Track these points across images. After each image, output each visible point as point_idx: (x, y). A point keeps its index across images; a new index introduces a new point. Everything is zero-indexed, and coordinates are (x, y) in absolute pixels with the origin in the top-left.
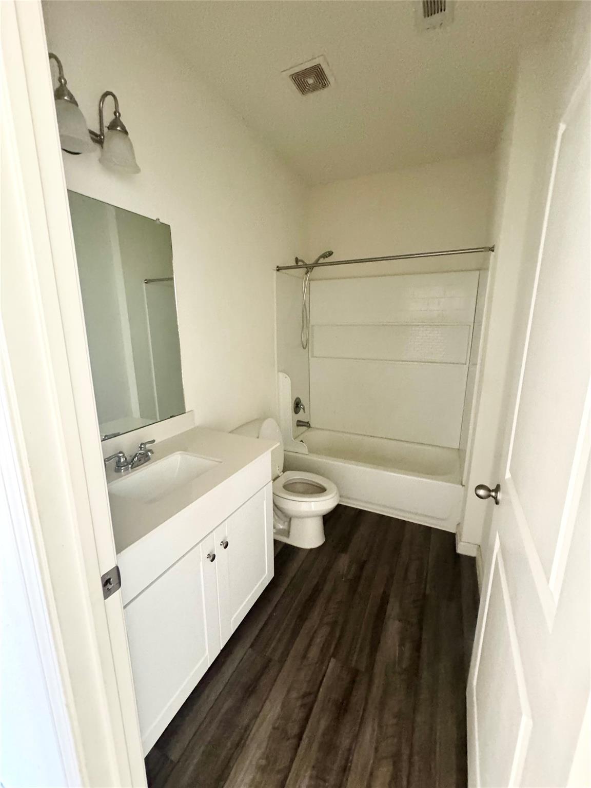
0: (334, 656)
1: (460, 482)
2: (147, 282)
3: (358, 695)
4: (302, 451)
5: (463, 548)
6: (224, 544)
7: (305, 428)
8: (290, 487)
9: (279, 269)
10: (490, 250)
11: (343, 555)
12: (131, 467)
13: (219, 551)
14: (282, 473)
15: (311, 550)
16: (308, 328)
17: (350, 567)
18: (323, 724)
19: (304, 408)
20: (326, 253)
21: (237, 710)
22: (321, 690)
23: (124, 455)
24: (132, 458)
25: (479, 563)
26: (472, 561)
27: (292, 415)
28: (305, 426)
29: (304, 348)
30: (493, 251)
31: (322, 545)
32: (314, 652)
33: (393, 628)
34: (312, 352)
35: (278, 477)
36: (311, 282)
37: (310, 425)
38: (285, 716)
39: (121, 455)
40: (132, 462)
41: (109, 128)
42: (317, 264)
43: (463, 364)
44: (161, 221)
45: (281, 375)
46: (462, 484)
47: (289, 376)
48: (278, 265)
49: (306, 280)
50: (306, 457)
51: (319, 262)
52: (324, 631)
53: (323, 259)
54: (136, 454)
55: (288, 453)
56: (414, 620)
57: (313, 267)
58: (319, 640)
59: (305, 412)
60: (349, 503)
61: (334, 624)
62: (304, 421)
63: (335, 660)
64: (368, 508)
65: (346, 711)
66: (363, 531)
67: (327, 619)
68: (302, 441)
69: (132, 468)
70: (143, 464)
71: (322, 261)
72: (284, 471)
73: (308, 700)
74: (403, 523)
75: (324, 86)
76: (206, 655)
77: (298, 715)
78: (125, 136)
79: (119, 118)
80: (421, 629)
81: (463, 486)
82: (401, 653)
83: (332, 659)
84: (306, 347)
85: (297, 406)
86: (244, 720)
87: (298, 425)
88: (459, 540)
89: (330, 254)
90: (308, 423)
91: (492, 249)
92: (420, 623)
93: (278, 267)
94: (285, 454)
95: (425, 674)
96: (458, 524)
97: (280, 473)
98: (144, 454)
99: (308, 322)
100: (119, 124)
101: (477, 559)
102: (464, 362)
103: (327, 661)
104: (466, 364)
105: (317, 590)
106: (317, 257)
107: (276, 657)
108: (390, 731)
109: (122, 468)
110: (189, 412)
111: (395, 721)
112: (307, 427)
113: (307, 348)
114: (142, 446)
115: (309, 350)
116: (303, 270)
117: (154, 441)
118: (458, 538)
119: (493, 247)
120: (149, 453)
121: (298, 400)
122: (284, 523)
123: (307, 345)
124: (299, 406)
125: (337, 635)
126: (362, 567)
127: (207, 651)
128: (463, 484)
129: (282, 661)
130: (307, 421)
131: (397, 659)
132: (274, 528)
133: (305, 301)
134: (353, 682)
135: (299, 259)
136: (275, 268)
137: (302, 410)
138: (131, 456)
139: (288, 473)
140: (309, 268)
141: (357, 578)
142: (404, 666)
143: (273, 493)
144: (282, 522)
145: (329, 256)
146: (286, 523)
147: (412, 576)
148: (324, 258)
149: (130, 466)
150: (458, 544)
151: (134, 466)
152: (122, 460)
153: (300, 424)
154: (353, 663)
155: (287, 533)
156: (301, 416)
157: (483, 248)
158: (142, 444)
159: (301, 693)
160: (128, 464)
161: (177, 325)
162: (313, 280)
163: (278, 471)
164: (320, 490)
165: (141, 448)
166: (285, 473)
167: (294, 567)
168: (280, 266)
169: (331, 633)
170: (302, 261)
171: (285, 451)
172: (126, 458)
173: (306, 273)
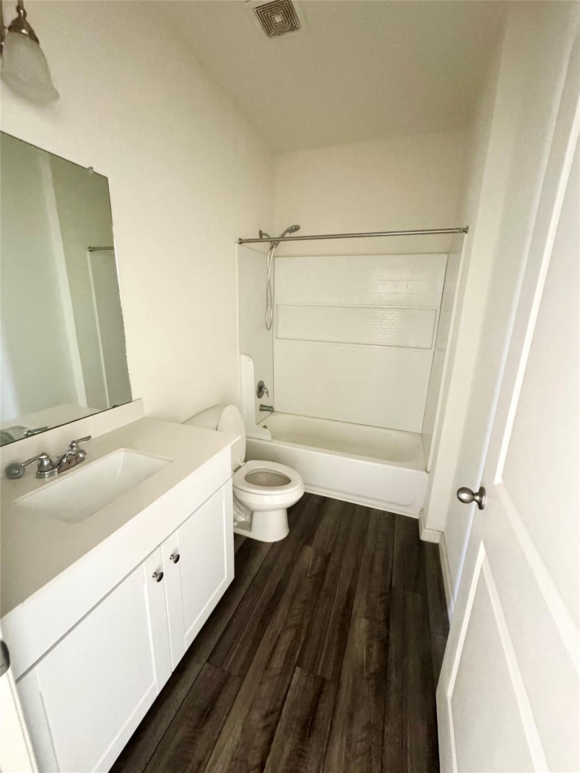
0: (298, 664)
1: (424, 469)
2: (91, 250)
3: (324, 708)
4: (265, 439)
5: (426, 535)
6: (174, 557)
7: (269, 412)
8: (252, 479)
9: (241, 242)
10: (464, 231)
11: (308, 547)
12: (59, 470)
13: (169, 568)
14: (244, 463)
15: (275, 543)
16: (272, 307)
17: (315, 560)
18: (287, 749)
19: (267, 393)
20: (292, 227)
21: (191, 741)
22: (285, 705)
23: (48, 457)
24: (60, 459)
25: (443, 550)
26: (435, 547)
27: (255, 399)
28: (268, 410)
29: (269, 330)
30: (466, 232)
31: (286, 538)
32: (278, 662)
33: (360, 626)
34: (276, 334)
35: (240, 467)
36: (276, 258)
37: (273, 409)
38: (245, 745)
39: (43, 457)
40: (59, 464)
41: (9, 29)
42: (283, 238)
43: (428, 349)
44: (95, 170)
45: (244, 358)
46: (426, 471)
47: (252, 359)
48: (240, 237)
49: (270, 256)
50: (270, 443)
51: (286, 236)
52: (288, 636)
53: (288, 233)
54: (65, 455)
55: (250, 440)
56: (382, 617)
57: (279, 241)
58: (283, 647)
59: (268, 396)
60: (313, 491)
61: (298, 627)
62: (268, 405)
63: (300, 668)
64: (334, 496)
65: (312, 729)
66: (328, 521)
67: (292, 621)
68: (265, 427)
69: (59, 472)
70: (74, 466)
71: (288, 235)
72: (246, 461)
73: (271, 719)
74: (367, 511)
75: (294, 28)
76: (154, 683)
77: (259, 740)
78: (35, 43)
79: (25, 19)
80: (388, 626)
81: (428, 472)
82: (369, 655)
83: (298, 669)
84: (270, 328)
85: (261, 390)
86: (198, 753)
87: (261, 410)
88: (423, 527)
89: (297, 228)
90: (272, 407)
91: (465, 231)
92: (387, 620)
93: (240, 239)
94: (247, 441)
95: (393, 677)
96: (422, 510)
97: (242, 462)
98: (74, 455)
99: (272, 300)
100: (25, 25)
101: (440, 546)
102: (430, 347)
103: (291, 671)
104: (431, 349)
105: (280, 589)
106: (282, 232)
107: (236, 672)
108: (360, 747)
109: (46, 473)
110: (135, 400)
111: (364, 735)
112: (271, 411)
113: (271, 330)
114: (74, 444)
115: (273, 332)
116: (268, 245)
117: (89, 437)
118: (421, 524)
119: (467, 228)
120: (80, 454)
121: (261, 384)
122: (246, 516)
123: (271, 326)
124: (262, 389)
125: (303, 639)
126: (327, 559)
127: (155, 680)
128: (428, 470)
129: (243, 677)
130: (271, 406)
131: (365, 665)
132: (235, 521)
133: (269, 281)
134: (319, 693)
135: (263, 232)
136: (237, 241)
137: (265, 394)
138: (57, 457)
139: (249, 462)
140: (275, 242)
141: (322, 573)
142: (372, 671)
143: (233, 486)
144: (244, 515)
145: (296, 231)
146: (248, 516)
147: (378, 568)
148: (290, 232)
149: (56, 470)
150: (422, 532)
151: (61, 470)
152: (46, 463)
153: (263, 408)
154: (319, 673)
155: (249, 526)
156: (265, 400)
157: (457, 229)
158: (73, 442)
159: (264, 713)
160: (54, 467)
161: (120, 300)
162: (277, 257)
163: (240, 462)
164: (285, 481)
165: (72, 447)
166: (247, 462)
167: (256, 565)
168: (243, 238)
169: (297, 637)
170: (266, 235)
171: (247, 437)
172: (51, 461)
173: (271, 249)
